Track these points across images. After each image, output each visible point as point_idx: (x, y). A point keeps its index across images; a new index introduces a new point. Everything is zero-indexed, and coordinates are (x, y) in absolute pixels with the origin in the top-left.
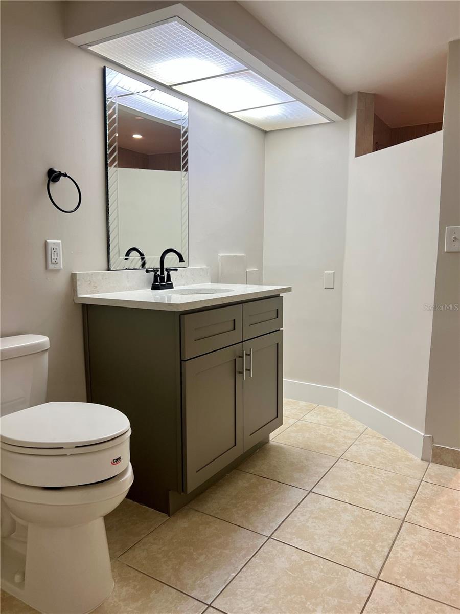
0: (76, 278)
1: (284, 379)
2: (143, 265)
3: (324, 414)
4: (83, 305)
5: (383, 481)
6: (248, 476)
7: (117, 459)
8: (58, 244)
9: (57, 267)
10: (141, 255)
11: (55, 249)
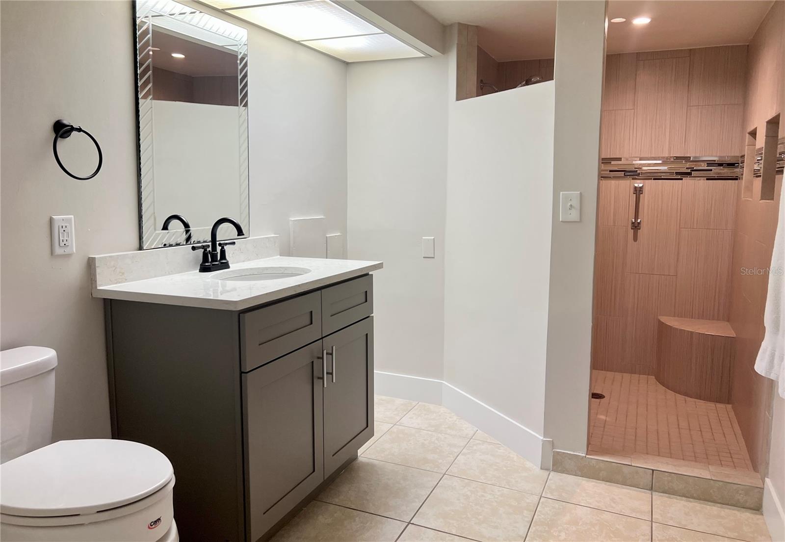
0: (95, 265)
1: (375, 371)
2: (188, 239)
3: (425, 415)
4: (105, 300)
5: (496, 501)
6: (332, 507)
7: (156, 521)
8: (69, 220)
9: (68, 251)
10: (186, 226)
11: (64, 227)
